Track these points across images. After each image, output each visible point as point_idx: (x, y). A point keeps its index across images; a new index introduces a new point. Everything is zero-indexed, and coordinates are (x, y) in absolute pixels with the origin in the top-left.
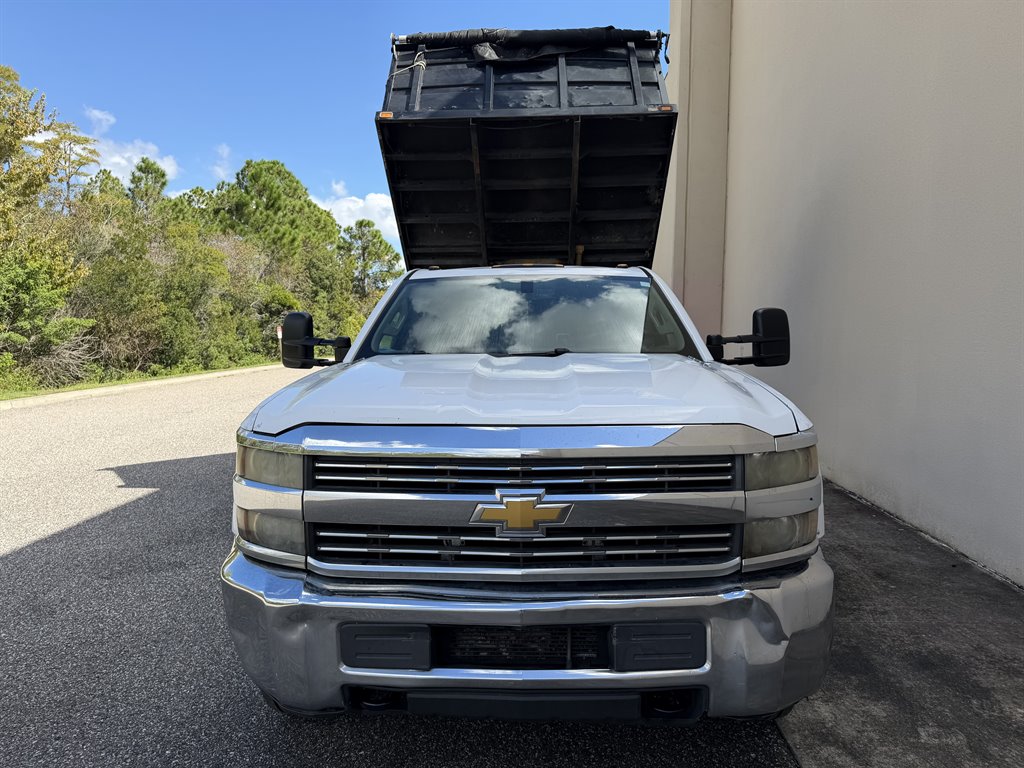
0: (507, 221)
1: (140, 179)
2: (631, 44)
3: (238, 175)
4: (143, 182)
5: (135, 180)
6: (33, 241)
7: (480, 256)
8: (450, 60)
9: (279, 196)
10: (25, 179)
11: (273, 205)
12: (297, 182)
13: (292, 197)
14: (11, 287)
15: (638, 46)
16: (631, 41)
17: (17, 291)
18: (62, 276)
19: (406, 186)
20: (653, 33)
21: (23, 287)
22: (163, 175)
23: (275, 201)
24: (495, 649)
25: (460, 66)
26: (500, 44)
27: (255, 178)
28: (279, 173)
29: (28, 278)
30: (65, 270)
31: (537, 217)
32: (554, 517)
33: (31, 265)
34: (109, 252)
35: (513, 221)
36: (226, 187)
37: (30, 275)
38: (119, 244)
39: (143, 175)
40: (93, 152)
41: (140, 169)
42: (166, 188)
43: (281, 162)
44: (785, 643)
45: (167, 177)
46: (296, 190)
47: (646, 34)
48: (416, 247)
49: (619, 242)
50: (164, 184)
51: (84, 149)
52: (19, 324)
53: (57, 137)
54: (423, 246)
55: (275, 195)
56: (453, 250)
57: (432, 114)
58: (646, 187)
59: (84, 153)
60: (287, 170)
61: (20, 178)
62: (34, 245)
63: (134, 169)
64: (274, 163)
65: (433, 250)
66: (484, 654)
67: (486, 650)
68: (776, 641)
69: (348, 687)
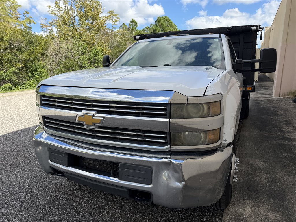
1: (131, 25)
3: (155, 21)
4: (132, 25)
5: (130, 25)
6: (99, 43)
9: (165, 27)
11: (163, 30)
12: (172, 22)
13: (170, 27)
14: (93, 55)
17: (94, 56)
18: (105, 52)
21: (96, 55)
22: (137, 23)
23: (164, 28)
24: (94, 164)
27: (159, 22)
28: (167, 20)
29: (97, 53)
30: (106, 51)
32: (99, 122)
33: (98, 49)
34: (117, 45)
36: (152, 26)
37: (98, 52)
38: (120, 43)
39: (132, 24)
40: (118, 18)
41: (131, 22)
42: (137, 27)
43: (168, 17)
44: (183, 183)
45: (138, 24)
46: (171, 25)
50: (137, 26)
51: (116, 18)
52: (95, 65)
53: (110, 15)
55: (164, 27)
59: (116, 19)
60: (169, 19)
61: (96, 27)
62: (99, 44)
63: (130, 22)
64: (165, 17)
66: (91, 165)
67: (92, 164)
68: (180, 181)
69: (51, 167)
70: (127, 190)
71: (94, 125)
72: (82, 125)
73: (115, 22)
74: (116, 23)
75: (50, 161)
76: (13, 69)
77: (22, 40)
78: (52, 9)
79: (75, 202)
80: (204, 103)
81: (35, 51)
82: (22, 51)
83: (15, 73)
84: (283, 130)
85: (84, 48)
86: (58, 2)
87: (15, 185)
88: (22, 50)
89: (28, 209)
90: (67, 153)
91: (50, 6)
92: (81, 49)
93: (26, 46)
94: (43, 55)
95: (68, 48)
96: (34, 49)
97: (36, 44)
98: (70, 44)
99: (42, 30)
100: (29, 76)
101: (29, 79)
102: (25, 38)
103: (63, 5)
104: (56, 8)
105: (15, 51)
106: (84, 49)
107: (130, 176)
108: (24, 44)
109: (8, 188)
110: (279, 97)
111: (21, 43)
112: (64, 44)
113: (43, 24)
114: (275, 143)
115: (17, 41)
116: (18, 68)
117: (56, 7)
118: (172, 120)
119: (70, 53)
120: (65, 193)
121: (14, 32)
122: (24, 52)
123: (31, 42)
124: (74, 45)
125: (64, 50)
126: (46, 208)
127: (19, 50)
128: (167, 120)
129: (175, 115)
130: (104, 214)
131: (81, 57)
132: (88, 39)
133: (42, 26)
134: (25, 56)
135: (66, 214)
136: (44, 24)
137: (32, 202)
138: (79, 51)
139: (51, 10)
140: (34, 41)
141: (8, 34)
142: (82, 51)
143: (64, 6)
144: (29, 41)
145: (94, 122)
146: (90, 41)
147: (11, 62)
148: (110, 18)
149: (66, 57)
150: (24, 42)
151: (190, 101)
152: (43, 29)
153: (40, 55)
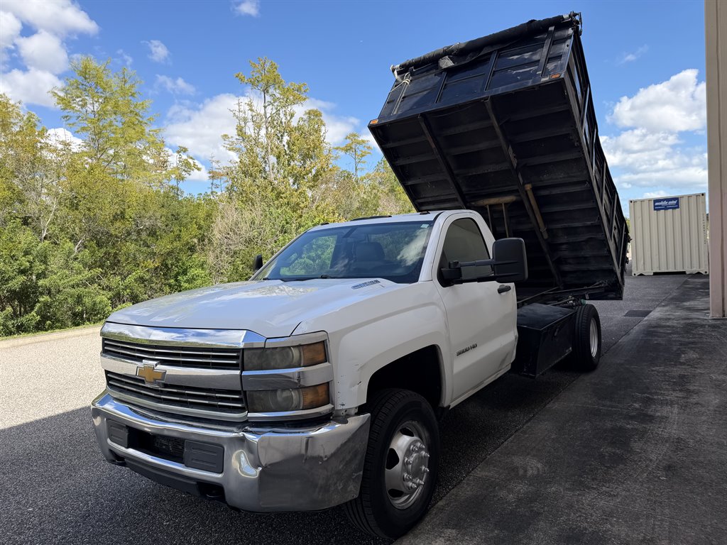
0: (470, 174)
2: (552, 28)
7: (457, 200)
8: (425, 74)
10: (314, 172)
15: (556, 29)
16: (552, 26)
19: (400, 162)
20: (566, 16)
24: (167, 445)
25: (430, 76)
26: (455, 55)
31: (490, 168)
32: (160, 378)
35: (474, 173)
44: (260, 469)
47: (561, 18)
48: (421, 198)
49: (564, 178)
54: (424, 198)
56: (442, 198)
57: (401, 115)
58: (568, 134)
61: (311, 172)
62: (319, 208)
65: (430, 199)
66: (164, 447)
67: (165, 445)
68: (256, 466)
69: (111, 451)
70: (195, 483)
71: (155, 381)
72: (143, 381)
73: (363, 156)
74: (363, 159)
75: (109, 441)
76: (140, 272)
77: (158, 215)
78: (231, 140)
79: (154, 518)
80: (293, 347)
81: (183, 234)
82: (157, 236)
83: (141, 280)
84: (655, 397)
85: (286, 220)
86: (243, 125)
87: (74, 489)
88: (158, 233)
89: (80, 525)
90: (127, 427)
91: (226, 136)
92: (280, 222)
93: (167, 226)
94: (202, 239)
95: (253, 223)
96: (180, 231)
97: (185, 221)
98: (257, 213)
99: (212, 184)
100: (170, 286)
101: (169, 290)
102: (165, 211)
103: (252, 131)
104: (238, 138)
105: (144, 235)
106: (287, 223)
107: (197, 460)
108: (163, 222)
109: (63, 494)
110: (724, 316)
111: (156, 219)
112: (247, 215)
113: (214, 170)
114: (609, 425)
115: (150, 218)
116: (148, 271)
117: (239, 135)
118: (245, 373)
119: (256, 233)
120: (145, 505)
121: (145, 201)
122: (161, 238)
123: (176, 217)
124: (266, 216)
125: (244, 227)
126: (106, 525)
127: (153, 233)
128: (238, 372)
129: (250, 365)
130: (190, 538)
131: (281, 238)
132: (294, 200)
133: (211, 175)
134: (163, 246)
135: (133, 534)
136: (217, 171)
137: (89, 516)
138: (276, 226)
139: (228, 143)
140: (181, 215)
141: (135, 204)
142: (283, 226)
143: (256, 131)
144: (172, 215)
145: (156, 377)
146: (298, 204)
147: (135, 259)
148: (351, 148)
149: (249, 241)
150: (163, 219)
151: (270, 344)
152: (215, 182)
153: (196, 240)
